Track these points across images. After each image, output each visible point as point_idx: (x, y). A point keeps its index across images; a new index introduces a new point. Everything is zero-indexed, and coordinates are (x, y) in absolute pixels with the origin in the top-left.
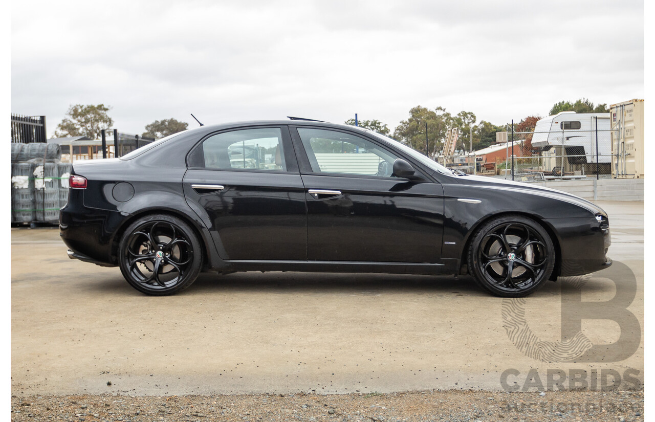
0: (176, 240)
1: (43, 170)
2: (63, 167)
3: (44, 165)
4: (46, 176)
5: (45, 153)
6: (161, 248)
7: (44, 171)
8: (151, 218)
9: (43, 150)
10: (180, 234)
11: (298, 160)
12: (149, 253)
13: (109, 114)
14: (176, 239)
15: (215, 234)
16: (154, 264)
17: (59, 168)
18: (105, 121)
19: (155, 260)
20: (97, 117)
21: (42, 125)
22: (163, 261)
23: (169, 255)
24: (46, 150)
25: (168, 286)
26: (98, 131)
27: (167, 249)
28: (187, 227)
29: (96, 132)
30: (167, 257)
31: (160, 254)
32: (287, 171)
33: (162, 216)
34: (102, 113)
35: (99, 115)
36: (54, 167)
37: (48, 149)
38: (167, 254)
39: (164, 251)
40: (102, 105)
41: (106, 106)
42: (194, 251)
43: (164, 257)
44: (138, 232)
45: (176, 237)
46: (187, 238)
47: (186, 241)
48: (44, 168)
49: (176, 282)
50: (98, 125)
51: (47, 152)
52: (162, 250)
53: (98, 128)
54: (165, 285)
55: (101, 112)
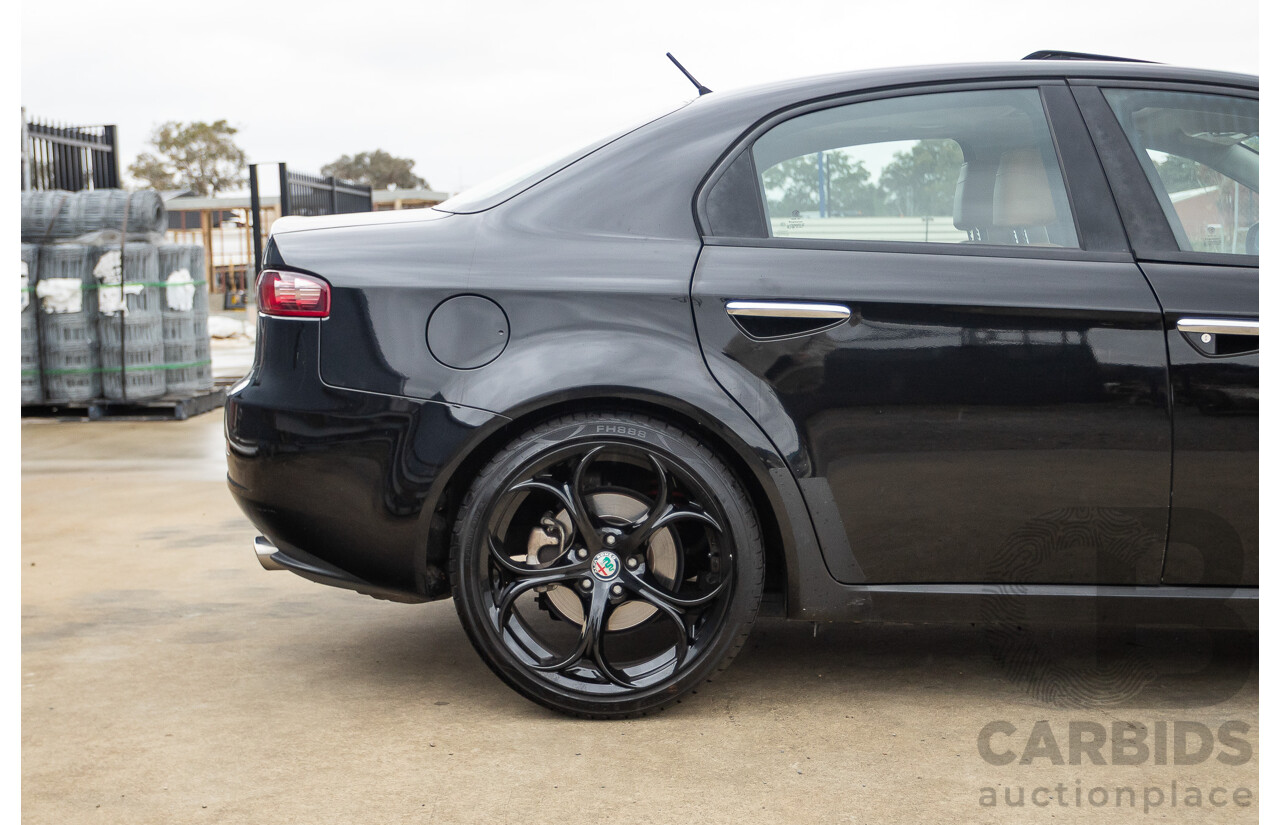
0: (668, 514)
1: (119, 263)
2: (172, 255)
3: (122, 250)
4: (128, 278)
5: (123, 218)
6: (611, 540)
7: (122, 266)
8: (577, 429)
9: (119, 209)
10: (685, 490)
11: (1122, 204)
12: (564, 561)
13: (237, 141)
14: (670, 508)
15: (818, 488)
16: (586, 602)
17: (162, 256)
18: (231, 157)
19: (587, 583)
20: (214, 148)
21: (107, 148)
22: (618, 590)
23: (641, 569)
24: (126, 210)
25: (639, 684)
26: (215, 180)
27: (633, 544)
28: (709, 464)
29: (211, 182)
30: (634, 574)
31: (605, 562)
32: (1083, 246)
33: (617, 421)
34: (225, 140)
35: (217, 142)
36: (149, 255)
37: (131, 207)
38: (632, 562)
39: (622, 550)
40: (224, 122)
41: (231, 124)
42: (740, 557)
43: (624, 572)
44: (528, 483)
45: (669, 502)
46: (712, 504)
47: (706, 516)
48: (122, 258)
49: (669, 670)
50: (215, 166)
51: (130, 213)
52: (615, 549)
53: (216, 173)
54: (627, 679)
55: (221, 136)
